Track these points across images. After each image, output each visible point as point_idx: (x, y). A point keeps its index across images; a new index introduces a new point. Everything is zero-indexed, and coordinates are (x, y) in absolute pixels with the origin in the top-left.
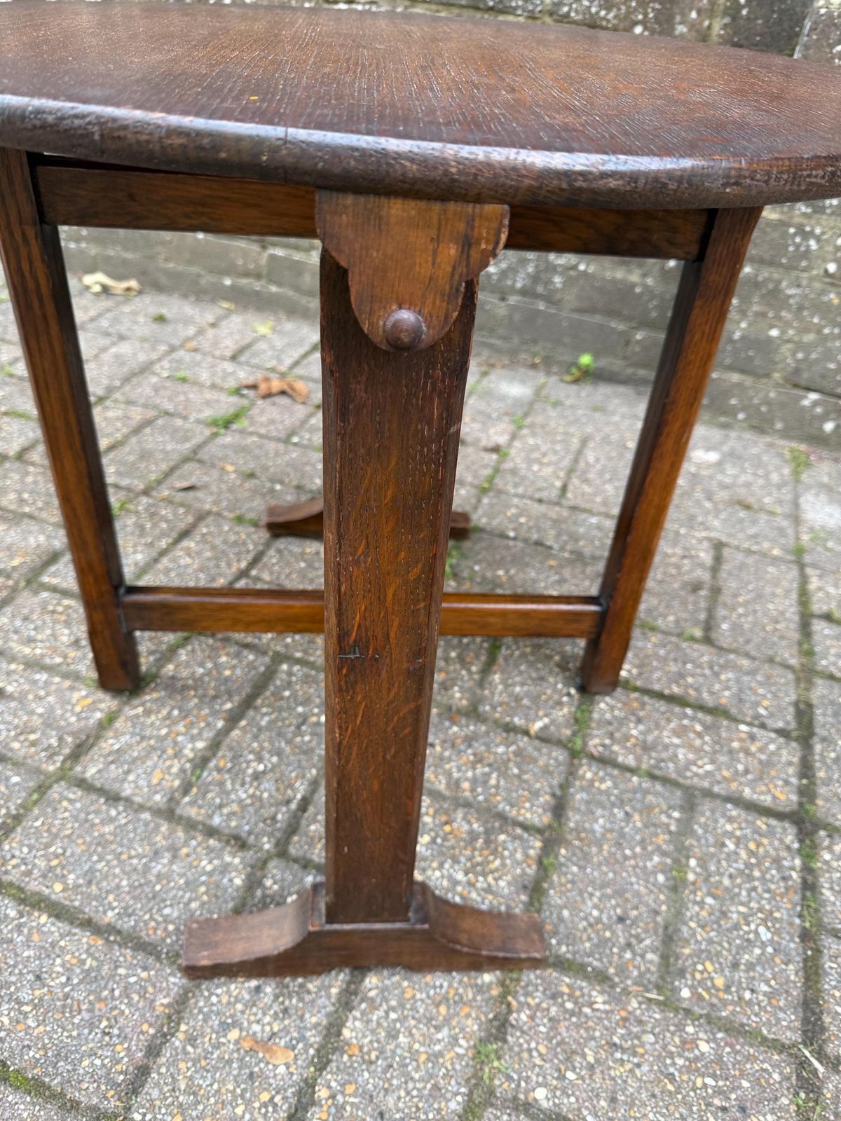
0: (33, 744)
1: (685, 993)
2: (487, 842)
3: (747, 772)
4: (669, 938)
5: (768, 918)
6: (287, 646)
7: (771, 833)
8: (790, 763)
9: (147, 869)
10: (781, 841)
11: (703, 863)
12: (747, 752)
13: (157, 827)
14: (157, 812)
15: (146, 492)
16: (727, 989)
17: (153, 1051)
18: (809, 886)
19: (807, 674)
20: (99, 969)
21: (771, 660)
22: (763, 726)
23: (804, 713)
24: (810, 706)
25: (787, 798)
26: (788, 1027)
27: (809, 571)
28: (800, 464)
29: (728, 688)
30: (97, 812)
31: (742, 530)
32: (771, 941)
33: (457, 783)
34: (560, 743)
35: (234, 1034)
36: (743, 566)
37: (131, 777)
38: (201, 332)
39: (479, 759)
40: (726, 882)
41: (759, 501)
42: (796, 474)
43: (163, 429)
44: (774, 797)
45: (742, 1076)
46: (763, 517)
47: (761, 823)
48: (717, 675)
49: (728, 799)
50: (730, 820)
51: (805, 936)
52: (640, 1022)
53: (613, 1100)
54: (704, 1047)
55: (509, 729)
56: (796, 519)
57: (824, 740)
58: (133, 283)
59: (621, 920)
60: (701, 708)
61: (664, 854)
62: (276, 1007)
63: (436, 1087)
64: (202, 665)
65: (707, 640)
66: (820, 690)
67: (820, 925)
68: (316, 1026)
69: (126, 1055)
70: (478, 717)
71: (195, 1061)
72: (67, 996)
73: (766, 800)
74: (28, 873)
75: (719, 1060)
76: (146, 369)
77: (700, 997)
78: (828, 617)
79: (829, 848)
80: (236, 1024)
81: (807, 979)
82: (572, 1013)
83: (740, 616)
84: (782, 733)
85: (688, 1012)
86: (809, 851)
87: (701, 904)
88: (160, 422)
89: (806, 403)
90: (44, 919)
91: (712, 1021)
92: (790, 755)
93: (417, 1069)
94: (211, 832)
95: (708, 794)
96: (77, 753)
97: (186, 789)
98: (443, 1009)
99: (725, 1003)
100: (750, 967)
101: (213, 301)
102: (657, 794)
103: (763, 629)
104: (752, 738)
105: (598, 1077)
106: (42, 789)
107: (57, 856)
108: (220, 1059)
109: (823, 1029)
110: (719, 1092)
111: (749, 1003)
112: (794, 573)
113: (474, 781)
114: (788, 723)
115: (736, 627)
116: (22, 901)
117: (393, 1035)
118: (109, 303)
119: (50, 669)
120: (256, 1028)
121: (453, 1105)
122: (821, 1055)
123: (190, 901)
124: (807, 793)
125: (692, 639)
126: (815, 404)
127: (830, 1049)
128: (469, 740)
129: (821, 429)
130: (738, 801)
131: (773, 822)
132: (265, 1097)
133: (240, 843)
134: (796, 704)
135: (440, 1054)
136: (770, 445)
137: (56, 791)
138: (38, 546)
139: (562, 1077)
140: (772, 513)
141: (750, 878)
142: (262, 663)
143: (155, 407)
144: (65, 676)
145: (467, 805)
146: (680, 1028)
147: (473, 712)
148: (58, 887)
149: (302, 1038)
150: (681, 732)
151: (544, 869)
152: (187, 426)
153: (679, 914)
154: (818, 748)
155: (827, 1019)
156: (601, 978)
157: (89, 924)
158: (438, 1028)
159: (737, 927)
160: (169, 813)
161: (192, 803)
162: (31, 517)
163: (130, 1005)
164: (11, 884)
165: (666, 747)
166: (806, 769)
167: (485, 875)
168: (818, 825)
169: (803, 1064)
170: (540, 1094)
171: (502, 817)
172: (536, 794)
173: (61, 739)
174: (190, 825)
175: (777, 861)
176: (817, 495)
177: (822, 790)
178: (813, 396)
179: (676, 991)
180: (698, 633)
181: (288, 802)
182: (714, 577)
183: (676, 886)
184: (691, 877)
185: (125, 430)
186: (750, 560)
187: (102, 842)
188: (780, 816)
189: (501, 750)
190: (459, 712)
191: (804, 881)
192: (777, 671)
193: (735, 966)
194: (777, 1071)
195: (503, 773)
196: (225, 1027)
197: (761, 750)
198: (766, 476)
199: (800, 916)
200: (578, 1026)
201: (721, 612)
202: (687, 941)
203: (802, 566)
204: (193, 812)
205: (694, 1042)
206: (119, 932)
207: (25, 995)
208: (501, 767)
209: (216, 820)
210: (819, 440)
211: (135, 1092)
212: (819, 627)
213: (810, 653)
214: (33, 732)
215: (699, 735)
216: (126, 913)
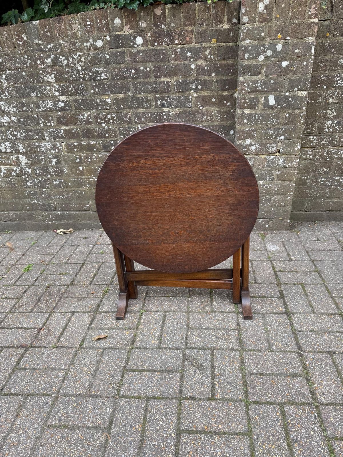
0: (122, 344)
1: (274, 348)
2: (227, 334)
3: (273, 307)
4: (268, 341)
5: (286, 332)
6: (165, 309)
7: (282, 317)
8: (281, 303)
9: (161, 359)
10: (284, 318)
11: (270, 326)
12: (272, 303)
13: (159, 351)
14: (157, 348)
15: (111, 284)
16: (282, 345)
17: (181, 386)
18: (292, 324)
19: (279, 284)
20: (162, 377)
21: (271, 283)
22: (273, 297)
23: (281, 292)
24: (282, 291)
25: (283, 310)
26: (295, 348)
27: (273, 262)
28: (263, 237)
29: (264, 292)
30: (144, 352)
31: (255, 256)
32: (287, 336)
33: (216, 326)
34: (234, 312)
35: (195, 379)
36: (258, 265)
37: (147, 344)
38: (98, 239)
39: (218, 320)
40: (276, 328)
41: (256, 248)
42: (263, 239)
43: (105, 267)
44: (280, 310)
45: (289, 358)
46: (259, 252)
47: (279, 316)
48: (260, 289)
49: (271, 313)
50: (273, 317)
51: (293, 333)
52: (268, 355)
53: (268, 368)
54: (281, 356)
55: (222, 312)
56: (266, 250)
57: (287, 297)
58: (71, 229)
59: (258, 340)
60: (260, 297)
61: (262, 327)
62: (200, 373)
63: (236, 376)
64: (149, 318)
65: (256, 283)
66: (283, 287)
67: (296, 330)
68: (209, 373)
69: (177, 389)
70: (215, 312)
71: (190, 385)
72: (159, 383)
73: (279, 311)
74: (138, 367)
75: (284, 357)
76: (90, 253)
77: (277, 348)
78: (280, 271)
79: (294, 317)
80: (194, 378)
81: (296, 340)
82: (255, 358)
83: (261, 276)
84: (277, 298)
85: (276, 351)
86: (290, 319)
87: (272, 333)
88: (103, 265)
89: (260, 222)
90: (146, 373)
91: (281, 351)
92: (281, 301)
93: (231, 374)
94: (170, 349)
95: (267, 313)
96: (133, 342)
97: (160, 342)
98: (231, 364)
99: (282, 348)
100: (285, 341)
101: (97, 229)
102: (256, 316)
103: (267, 277)
104: (272, 300)
105: (264, 365)
106: (130, 351)
107: (141, 362)
108: (194, 383)
109: (301, 347)
110: (285, 361)
111: (287, 346)
112: (270, 263)
113: (219, 324)
114: (278, 295)
115: (261, 278)
116: (139, 371)
117: (224, 370)
118: (67, 237)
119: (115, 329)
120: (198, 377)
121: (240, 377)
122: (302, 351)
123: (173, 361)
124: (286, 308)
125: (252, 283)
126: (262, 222)
127: (303, 349)
128: (215, 317)
129: (265, 227)
130: (273, 313)
131: (281, 315)
132: (206, 386)
133: (177, 349)
134: (279, 291)
135: (234, 370)
136: (255, 233)
137: (133, 351)
138: (93, 304)
139: (257, 367)
140: (261, 250)
141: (280, 326)
142: (162, 314)
143: (99, 262)
144: (119, 329)
145: (220, 329)
146: (275, 354)
147: (213, 311)
148: (145, 367)
149: (208, 376)
150: (257, 303)
151: (240, 336)
152: (110, 265)
153: (269, 336)
154: (286, 299)
155: (301, 345)
156: (259, 351)
157: (155, 371)
158: (232, 367)
159: (280, 335)
160: (159, 348)
161: (164, 344)
162: (85, 297)
163: (172, 381)
164: (135, 370)
165: (255, 307)
166: (285, 303)
167: (229, 340)
168: (290, 313)
169: (299, 353)
170: (255, 371)
171: (227, 329)
172: (233, 323)
173: (127, 341)
174: (165, 348)
175: (284, 322)
176: (269, 243)
177: (289, 306)
178: (261, 220)
179: (273, 349)
180: (254, 282)
181: (183, 339)
182: (252, 268)
183: (267, 331)
184: (269, 329)
185: (96, 270)
186: (259, 263)
187: (149, 357)
188: (282, 314)
189: (222, 317)
190: (210, 312)
191: (290, 324)
192: (273, 285)
193: (282, 341)
194: (295, 355)
195: (224, 321)
196: (192, 379)
197: (274, 302)
198: (256, 242)
199: (292, 330)
200: (257, 359)
201: (257, 276)
202: (272, 340)
203: (271, 261)
204: (164, 346)
205: (279, 356)
206: (163, 371)
207: (151, 385)
208: (223, 320)
209: (170, 346)
210: (266, 230)
211: (181, 393)
212: (278, 273)
213: (279, 280)
214: (120, 342)
215: (261, 302)
216: (162, 367)
